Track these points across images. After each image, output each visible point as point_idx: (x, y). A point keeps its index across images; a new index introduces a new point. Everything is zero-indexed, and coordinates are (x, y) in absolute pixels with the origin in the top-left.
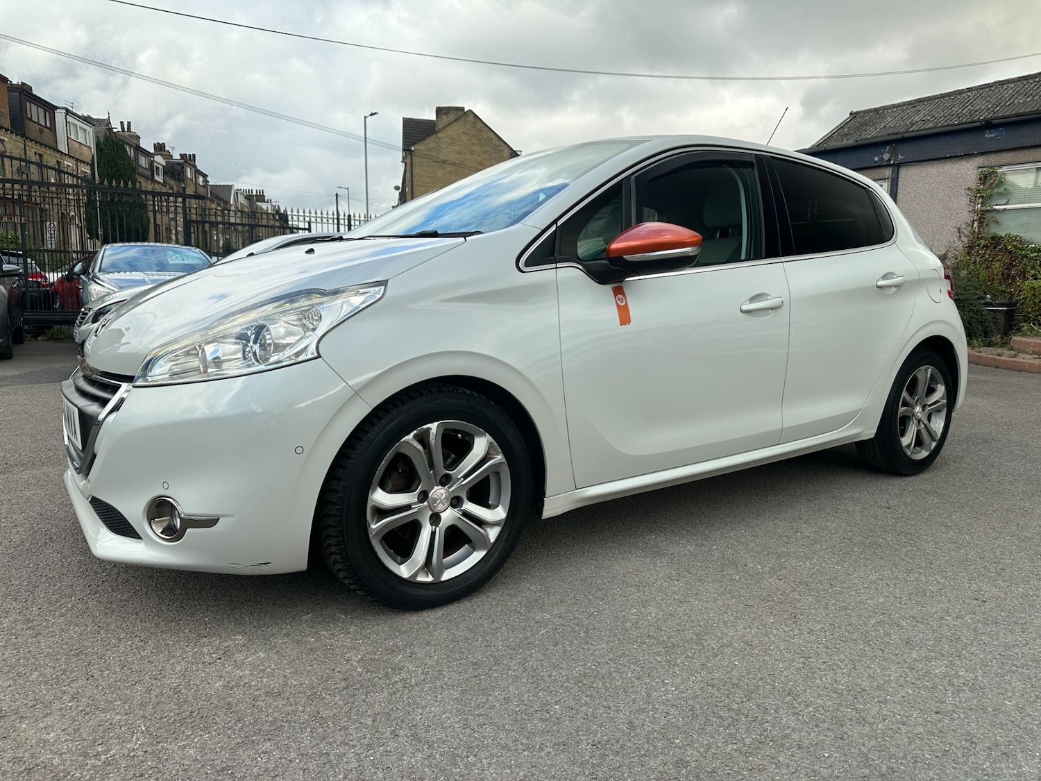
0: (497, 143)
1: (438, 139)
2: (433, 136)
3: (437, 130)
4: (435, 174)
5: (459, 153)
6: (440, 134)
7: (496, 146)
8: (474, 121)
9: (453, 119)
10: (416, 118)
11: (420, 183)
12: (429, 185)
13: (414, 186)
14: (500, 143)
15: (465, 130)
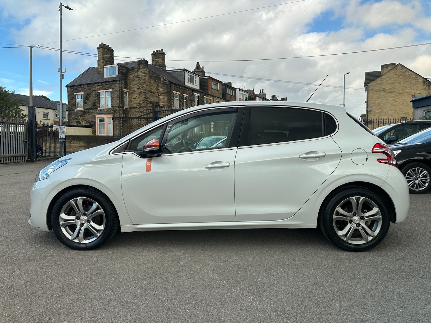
0: (415, 76)
1: (382, 79)
2: (379, 78)
3: (381, 75)
4: (379, 95)
5: (392, 84)
6: (383, 77)
7: (414, 78)
8: (401, 68)
9: (390, 69)
10: (372, 71)
11: (372, 99)
12: (376, 99)
13: (369, 101)
14: (417, 76)
15: (396, 73)
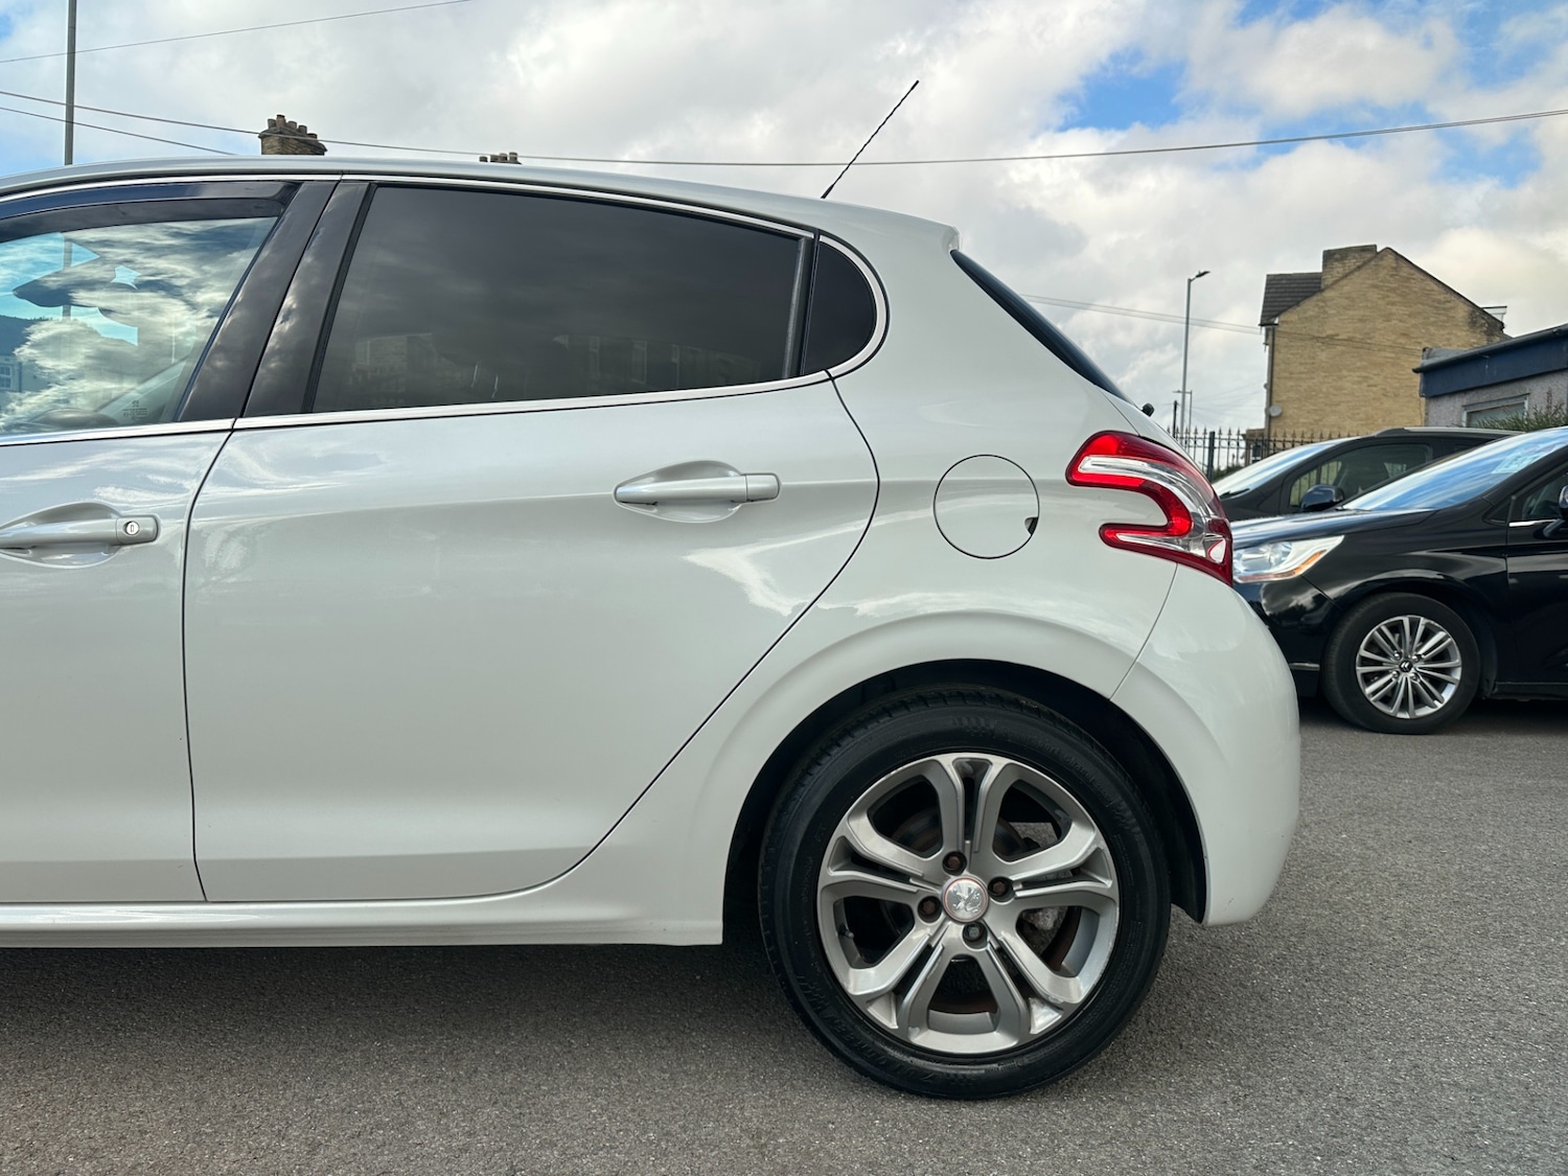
0: (1441, 297)
1: (1323, 301)
2: (1315, 298)
3: (1323, 287)
4: (1314, 358)
5: (1360, 320)
6: (1328, 294)
7: (1439, 302)
8: (1394, 265)
9: (1353, 267)
10: (1291, 272)
11: (1287, 375)
12: (1303, 376)
13: (1275, 380)
14: (1449, 296)
15: (1376, 282)
